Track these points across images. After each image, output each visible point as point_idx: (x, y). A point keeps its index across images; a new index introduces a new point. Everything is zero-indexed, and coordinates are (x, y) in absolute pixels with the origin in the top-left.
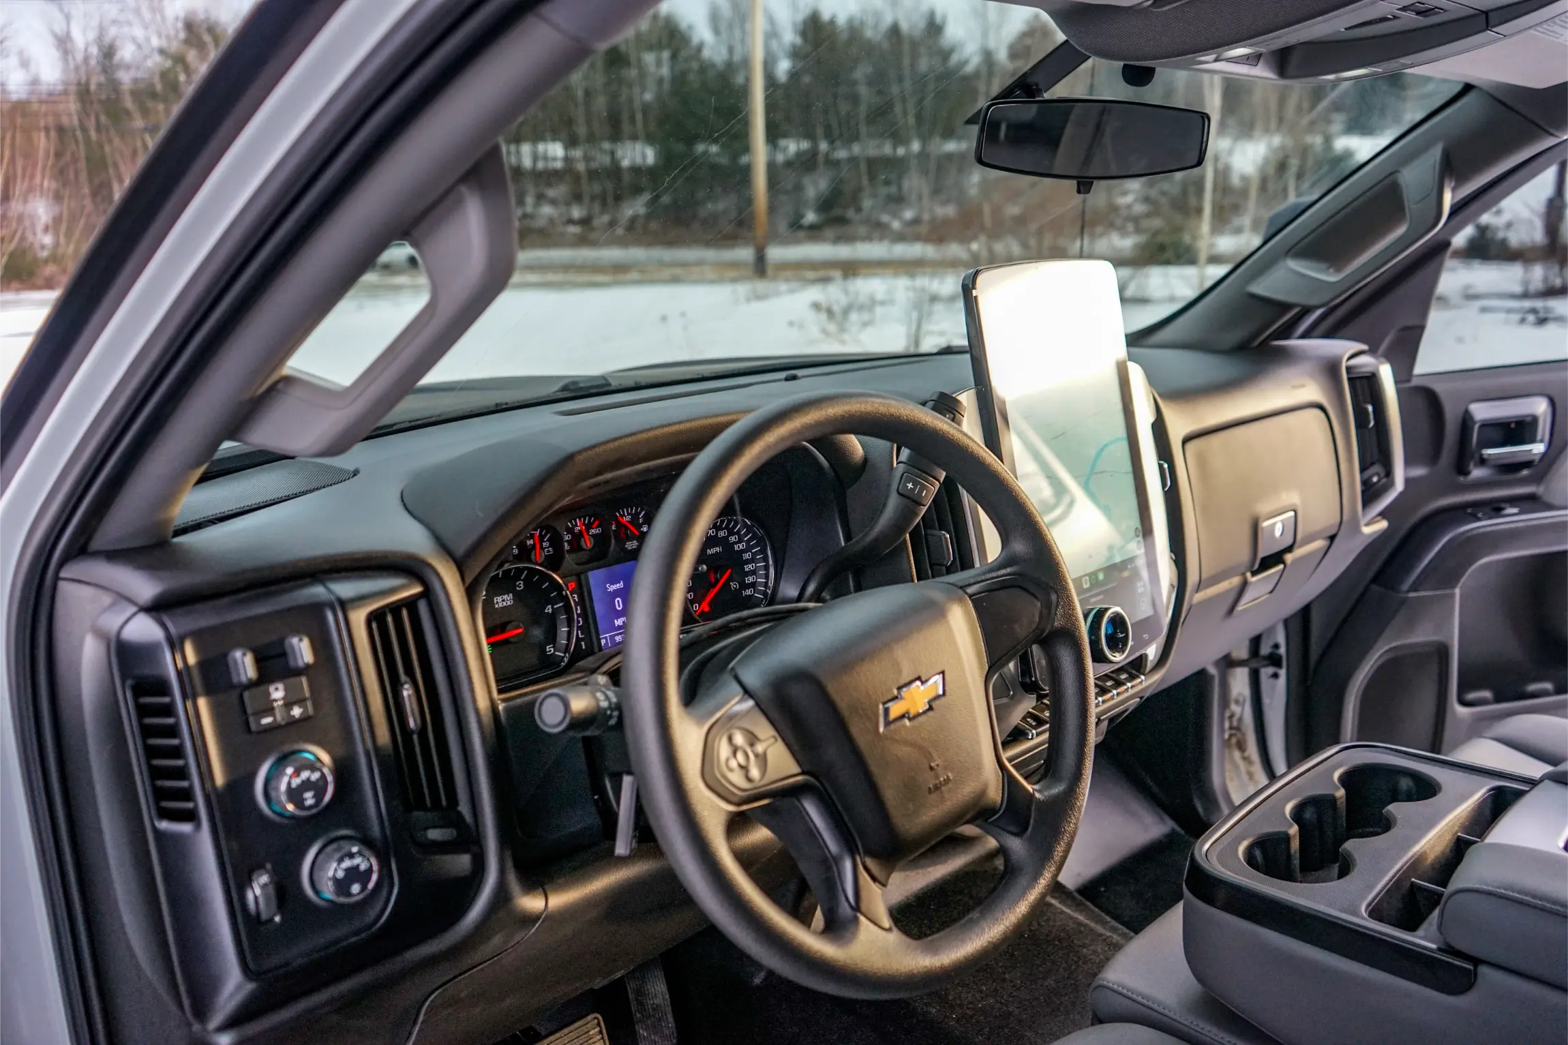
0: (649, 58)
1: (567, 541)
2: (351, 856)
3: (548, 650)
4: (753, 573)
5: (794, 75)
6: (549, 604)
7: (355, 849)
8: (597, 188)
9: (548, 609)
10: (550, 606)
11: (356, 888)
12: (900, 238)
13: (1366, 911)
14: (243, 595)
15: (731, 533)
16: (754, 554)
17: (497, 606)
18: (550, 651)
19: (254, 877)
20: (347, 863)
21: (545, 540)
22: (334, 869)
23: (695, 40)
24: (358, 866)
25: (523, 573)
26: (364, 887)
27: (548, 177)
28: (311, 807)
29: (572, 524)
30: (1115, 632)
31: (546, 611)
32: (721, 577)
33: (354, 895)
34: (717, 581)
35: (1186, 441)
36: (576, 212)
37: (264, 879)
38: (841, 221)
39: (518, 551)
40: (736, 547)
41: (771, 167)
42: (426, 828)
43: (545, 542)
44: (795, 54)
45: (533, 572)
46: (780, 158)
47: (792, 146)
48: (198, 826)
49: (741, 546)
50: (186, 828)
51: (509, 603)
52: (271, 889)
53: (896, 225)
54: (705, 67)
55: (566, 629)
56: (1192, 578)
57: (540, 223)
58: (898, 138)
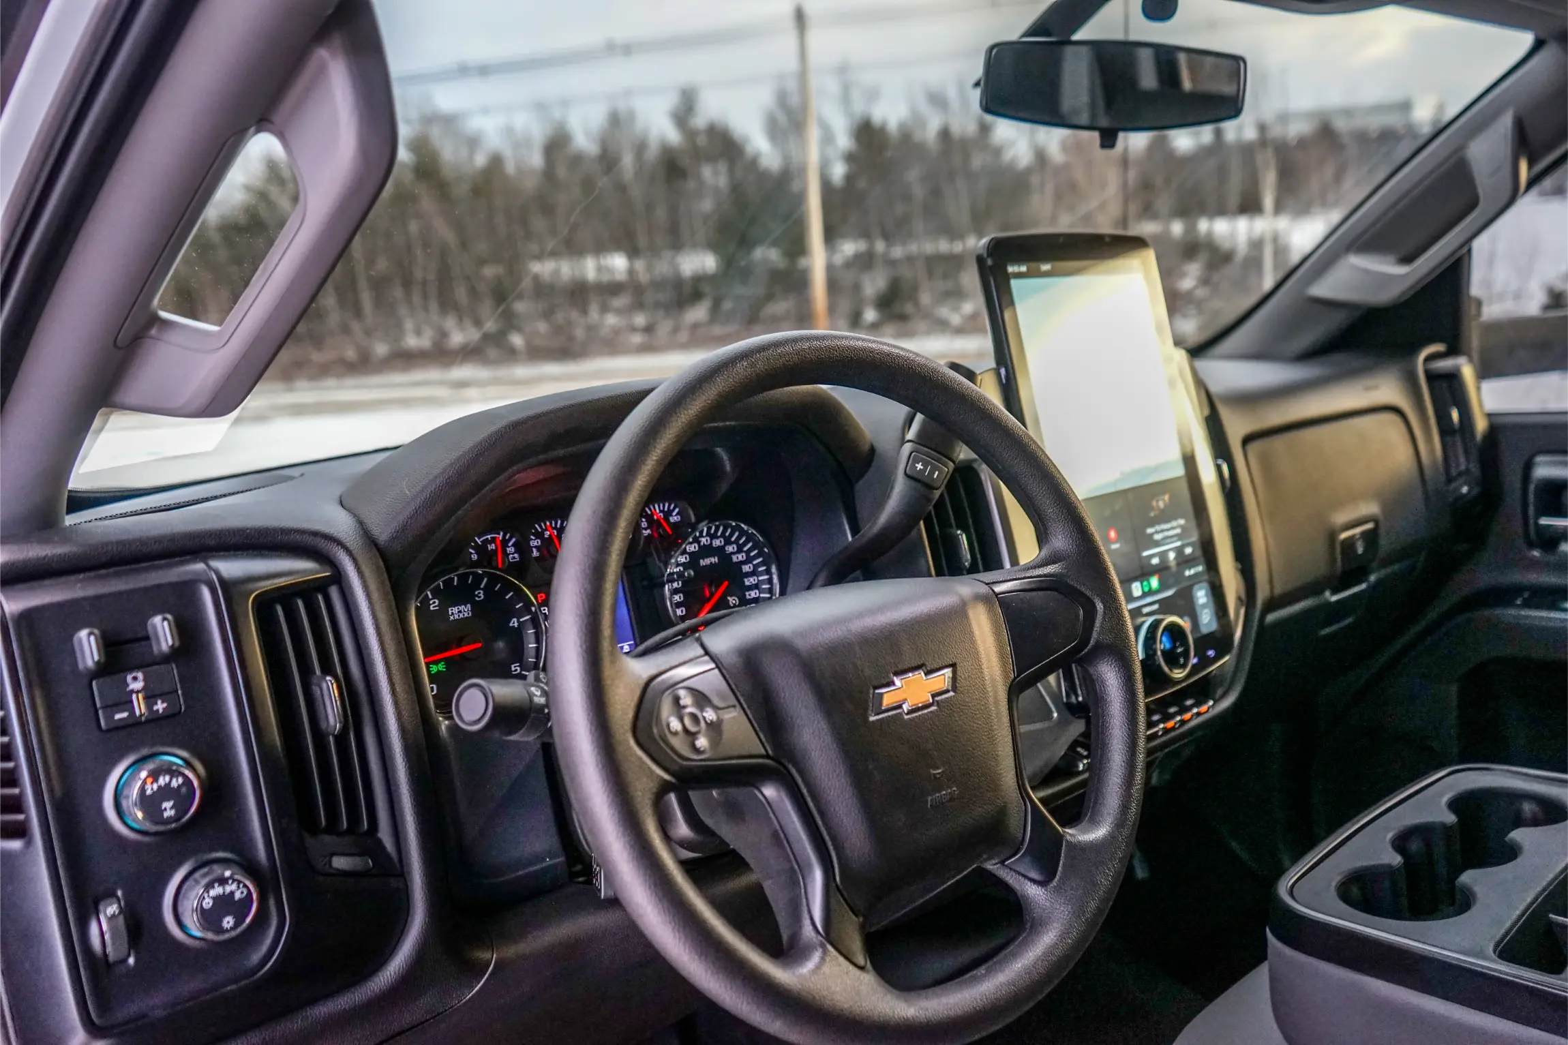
0: (707, 172)
1: (535, 547)
2: (223, 881)
3: (513, 669)
4: (756, 586)
5: (849, 178)
6: (514, 618)
7: (228, 874)
8: (661, 296)
9: (514, 623)
10: (515, 620)
11: (228, 922)
12: (960, 331)
13: (1495, 952)
14: (103, 572)
15: (728, 542)
16: (756, 566)
17: (452, 618)
18: (516, 670)
19: (101, 908)
20: (217, 890)
21: (510, 544)
22: (200, 897)
23: (749, 150)
24: (232, 893)
25: (483, 580)
26: (238, 922)
27: (611, 289)
28: (169, 820)
29: (541, 527)
30: (1174, 647)
31: (511, 625)
32: (716, 591)
33: (227, 931)
34: (712, 595)
35: (1247, 440)
36: (640, 320)
37: (112, 909)
38: (903, 318)
39: (478, 557)
40: (734, 558)
41: (830, 268)
42: (332, 855)
43: (509, 547)
44: (850, 158)
45: (493, 579)
46: (838, 259)
47: (849, 248)
48: (29, 843)
49: (741, 557)
50: (15, 845)
51: (466, 615)
52: (121, 920)
53: (956, 319)
54: (764, 175)
55: (535, 645)
56: (1262, 594)
57: (604, 332)
58: (954, 234)
